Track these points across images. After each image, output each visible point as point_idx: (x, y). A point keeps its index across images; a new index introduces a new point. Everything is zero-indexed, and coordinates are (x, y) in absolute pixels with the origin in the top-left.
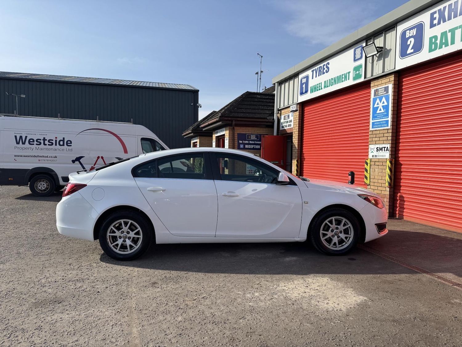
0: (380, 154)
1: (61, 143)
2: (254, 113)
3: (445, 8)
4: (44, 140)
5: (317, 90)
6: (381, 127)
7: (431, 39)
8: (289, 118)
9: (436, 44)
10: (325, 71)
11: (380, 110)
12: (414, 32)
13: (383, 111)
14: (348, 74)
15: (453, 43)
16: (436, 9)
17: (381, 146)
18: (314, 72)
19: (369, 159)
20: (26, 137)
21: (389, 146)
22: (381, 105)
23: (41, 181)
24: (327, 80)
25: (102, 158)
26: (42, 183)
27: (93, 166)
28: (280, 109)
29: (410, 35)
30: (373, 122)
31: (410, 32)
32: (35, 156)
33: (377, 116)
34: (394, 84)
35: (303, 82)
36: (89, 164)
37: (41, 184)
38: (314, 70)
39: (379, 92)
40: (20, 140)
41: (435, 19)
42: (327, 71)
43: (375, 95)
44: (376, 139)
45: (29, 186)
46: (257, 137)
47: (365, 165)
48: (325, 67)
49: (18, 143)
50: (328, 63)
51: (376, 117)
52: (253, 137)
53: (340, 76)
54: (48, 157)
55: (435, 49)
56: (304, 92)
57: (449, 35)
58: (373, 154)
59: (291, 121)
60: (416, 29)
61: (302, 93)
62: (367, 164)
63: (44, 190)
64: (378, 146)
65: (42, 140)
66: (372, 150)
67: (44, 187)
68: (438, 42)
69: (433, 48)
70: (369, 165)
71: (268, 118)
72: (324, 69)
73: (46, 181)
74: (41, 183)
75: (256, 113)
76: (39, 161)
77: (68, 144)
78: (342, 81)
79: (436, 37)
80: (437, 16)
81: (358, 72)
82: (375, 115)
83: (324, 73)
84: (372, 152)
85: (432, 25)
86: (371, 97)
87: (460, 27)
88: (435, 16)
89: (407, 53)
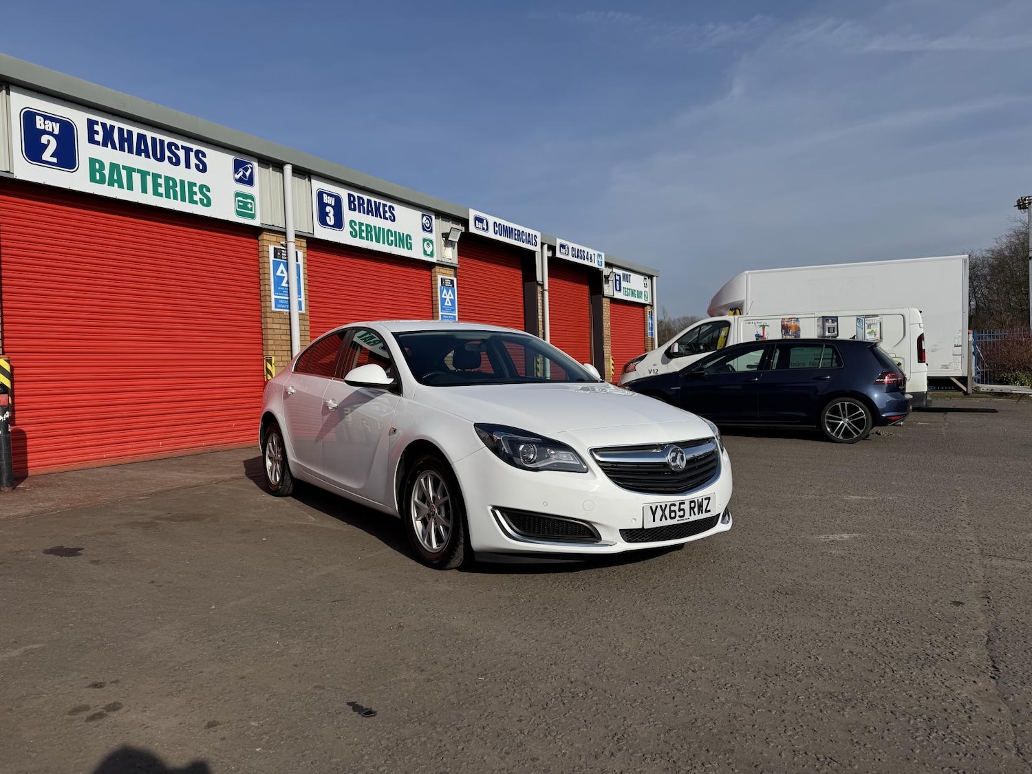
3: (112, 127)
7: (92, 161)
9: (103, 176)
12: (55, 128)
15: (130, 187)
16: (101, 119)
31: (46, 122)
41: (97, 133)
55: (102, 181)
60: (59, 125)
68: (106, 173)
69: (97, 178)
79: (101, 163)
80: (99, 129)
85: (92, 140)
87: (139, 171)
88: (96, 128)
89: (43, 159)
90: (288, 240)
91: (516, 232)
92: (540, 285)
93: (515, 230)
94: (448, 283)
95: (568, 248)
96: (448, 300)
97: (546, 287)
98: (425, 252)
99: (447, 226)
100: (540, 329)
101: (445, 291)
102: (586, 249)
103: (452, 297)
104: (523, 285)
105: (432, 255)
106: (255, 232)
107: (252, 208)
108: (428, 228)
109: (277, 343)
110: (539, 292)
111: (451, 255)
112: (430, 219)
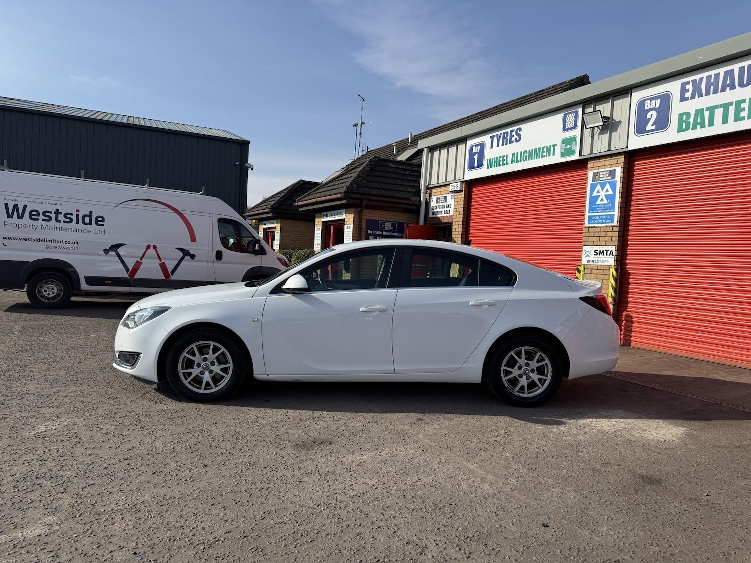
0: (599, 259)
1: (87, 220)
2: (392, 190)
3: (701, 79)
4: (57, 212)
5: (500, 165)
6: (603, 223)
7: (681, 115)
8: (446, 202)
9: (688, 123)
10: (513, 139)
11: (602, 200)
12: (657, 103)
13: (606, 202)
14: (552, 148)
15: (711, 123)
16: (690, 78)
17: (602, 249)
18: (495, 139)
19: (582, 266)
20: (25, 207)
21: (614, 249)
22: (603, 194)
23: (50, 282)
24: (517, 153)
25: (155, 247)
26: (51, 286)
27: (139, 260)
28: (429, 186)
29: (652, 107)
30: (589, 216)
31: (652, 102)
32: (39, 240)
33: (597, 208)
34: (624, 168)
35: (473, 152)
36: (133, 257)
37: (48, 288)
38: (494, 136)
39: (601, 176)
40: (13, 211)
41: (688, 90)
42: (518, 139)
43: (594, 179)
44: (594, 239)
45: (25, 289)
46: (393, 225)
47: (577, 272)
48: (514, 133)
49: (10, 216)
50: (520, 129)
51: (595, 209)
52: (388, 226)
53: (539, 148)
54: (63, 242)
55: (687, 129)
56: (476, 165)
57: (707, 114)
58: (588, 258)
59: (449, 206)
60: (659, 100)
61: (471, 167)
62: (579, 271)
63: (53, 298)
64: (598, 248)
65: (53, 213)
66: (588, 253)
67: (53, 293)
68: (691, 120)
69: (684, 127)
70: (582, 273)
71: (412, 198)
72: (512, 136)
73: (56, 283)
74: (48, 285)
75: (394, 190)
76: (47, 248)
77: (99, 223)
78: (543, 156)
79: (688, 114)
80: (690, 87)
81: (568, 146)
82: (594, 206)
83: (511, 142)
84: (588, 256)
85: (683, 99)
86: (588, 181)
87: (721, 106)
88: (688, 87)
89: (647, 130)
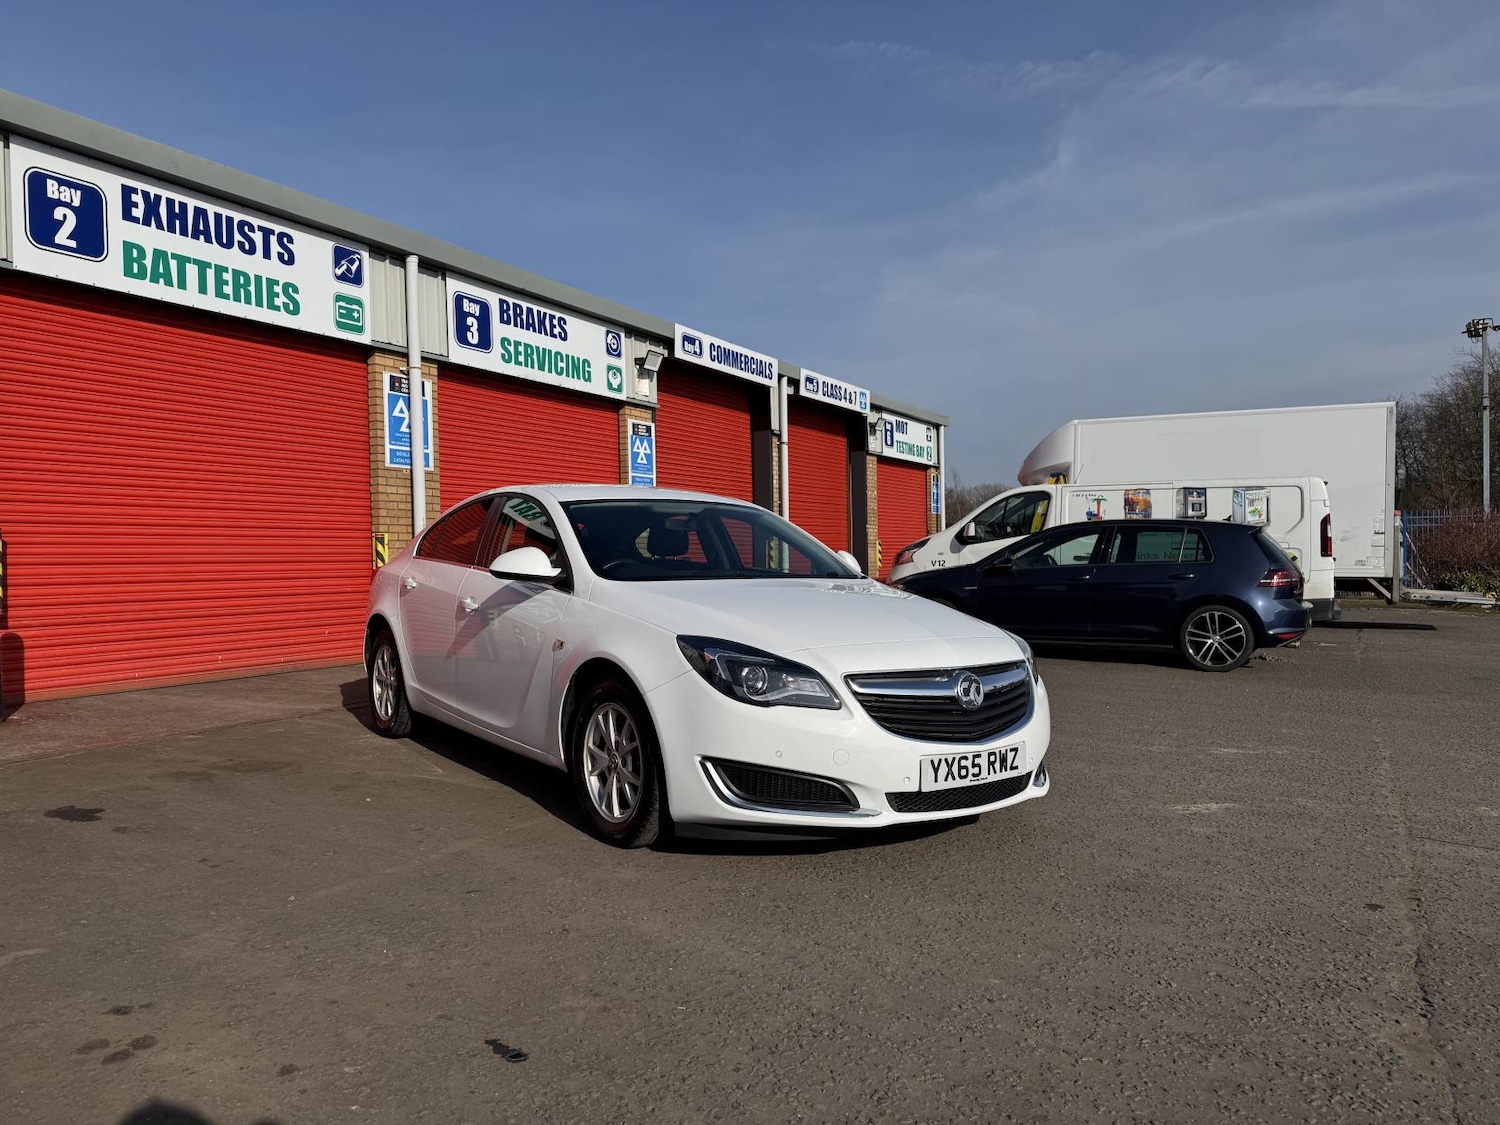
3: (158, 198)
7: (128, 247)
9: (142, 268)
12: (74, 197)
15: (182, 285)
16: (141, 185)
31: (62, 189)
41: (136, 205)
55: (141, 275)
60: (80, 193)
68: (148, 263)
69: (134, 270)
79: (140, 249)
80: (138, 200)
85: (128, 216)
87: (196, 262)
88: (135, 198)
89: (57, 241)
90: (411, 365)
91: (743, 359)
92: (776, 435)
93: (741, 355)
94: (642, 431)
95: (817, 383)
96: (642, 455)
97: (785, 438)
98: (610, 385)
99: (642, 348)
100: (775, 499)
101: (638, 442)
102: (844, 385)
103: (648, 452)
104: (752, 434)
105: (619, 389)
106: (363, 353)
107: (359, 318)
108: (615, 350)
109: (393, 513)
110: (774, 445)
111: (647, 390)
112: (617, 338)
